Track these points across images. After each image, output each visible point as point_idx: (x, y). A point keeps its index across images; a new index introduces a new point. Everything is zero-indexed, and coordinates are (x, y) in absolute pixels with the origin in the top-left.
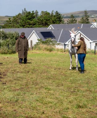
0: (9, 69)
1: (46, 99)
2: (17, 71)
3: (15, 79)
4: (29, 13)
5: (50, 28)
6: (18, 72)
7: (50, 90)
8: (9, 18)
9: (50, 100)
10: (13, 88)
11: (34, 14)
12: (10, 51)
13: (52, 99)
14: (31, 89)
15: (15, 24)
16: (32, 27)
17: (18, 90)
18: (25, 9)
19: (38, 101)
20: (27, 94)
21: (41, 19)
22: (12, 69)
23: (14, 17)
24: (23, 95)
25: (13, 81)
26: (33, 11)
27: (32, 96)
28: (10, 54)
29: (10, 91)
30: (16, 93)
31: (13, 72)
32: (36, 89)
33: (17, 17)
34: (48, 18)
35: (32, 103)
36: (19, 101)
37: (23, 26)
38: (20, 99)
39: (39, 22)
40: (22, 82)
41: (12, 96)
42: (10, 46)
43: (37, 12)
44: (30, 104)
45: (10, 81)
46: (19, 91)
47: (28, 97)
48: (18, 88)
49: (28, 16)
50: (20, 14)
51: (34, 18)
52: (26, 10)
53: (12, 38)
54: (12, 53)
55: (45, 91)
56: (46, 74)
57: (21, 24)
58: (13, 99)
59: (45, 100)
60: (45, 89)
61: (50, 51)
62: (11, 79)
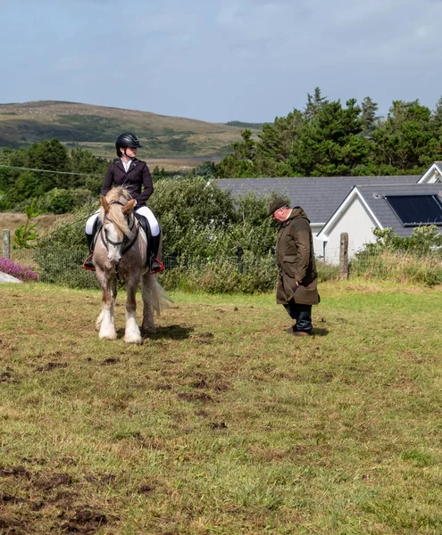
0: (242, 362)
1: (408, 503)
2: (277, 370)
3: (267, 409)
4: (336, 107)
5: (433, 180)
6: (282, 376)
7: (426, 464)
8: (244, 129)
9: (425, 509)
10: (256, 447)
11: (358, 112)
12: (248, 278)
13: (434, 507)
14: (338, 457)
15: (272, 161)
16: (345, 173)
17: (280, 457)
18: (317, 91)
19: (369, 510)
20: (321, 478)
21: (391, 137)
22: (256, 362)
23: (267, 127)
24: (304, 480)
25: (257, 416)
26: (353, 102)
27: (343, 487)
28: (245, 292)
29: (245, 460)
30: (273, 469)
31: (259, 373)
32: (363, 455)
33: (284, 128)
34: (423, 134)
35: (344, 522)
36: (283, 508)
37: (307, 170)
38: (289, 502)
39: (377, 152)
40: (302, 423)
41: (250, 484)
42: (249, 256)
43: (370, 107)
44: (336, 526)
45: (246, 415)
46: (286, 463)
47: (325, 493)
48: (280, 447)
49: (328, 123)
50: (295, 115)
51: (356, 132)
52: (321, 96)
53: (255, 223)
54: (256, 287)
55: (406, 467)
56: (408, 391)
57: (296, 160)
58: (258, 499)
59: (403, 511)
60: (406, 457)
61: (431, 284)
62: (251, 405)
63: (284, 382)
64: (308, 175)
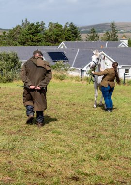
0: (3, 104)
1: (54, 146)
2: (14, 107)
3: (10, 119)
4: (33, 25)
5: (62, 47)
6: (15, 108)
7: (59, 134)
8: (4, 31)
9: (59, 148)
10: (7, 131)
11: (39, 26)
12: (4, 78)
13: (61, 147)
14: (32, 133)
15: (11, 41)
16: (35, 45)
17: (15, 133)
18: (26, 19)
19: (42, 149)
20: (28, 139)
21: (50, 33)
22: (7, 104)
23: (10, 30)
24: (22, 140)
25: (8, 121)
26: (39, 23)
27: (34, 142)
28: (4, 82)
29: (4, 134)
30: (13, 137)
31: (8, 108)
32: (40, 132)
33: (15, 31)
34: (60, 33)
35: (34, 153)
36: (15, 149)
37: (23, 44)
38: (18, 147)
39: (45, 38)
40: (22, 123)
41: (5, 142)
42: (5, 71)
43: (43, 24)
44: (31, 154)
45: (4, 121)
46: (16, 135)
47: (28, 144)
48: (15, 130)
49: (31, 29)
50: (19, 26)
51: (39, 32)
52: (27, 21)
53: (7, 61)
54: (7, 81)
55: (53, 136)
56: (54, 112)
57: (20, 41)
58: (8, 146)
59: (52, 149)
60: (53, 133)
61: (61, 79)
62: (5, 118)
63: (16, 110)
64: (24, 45)
